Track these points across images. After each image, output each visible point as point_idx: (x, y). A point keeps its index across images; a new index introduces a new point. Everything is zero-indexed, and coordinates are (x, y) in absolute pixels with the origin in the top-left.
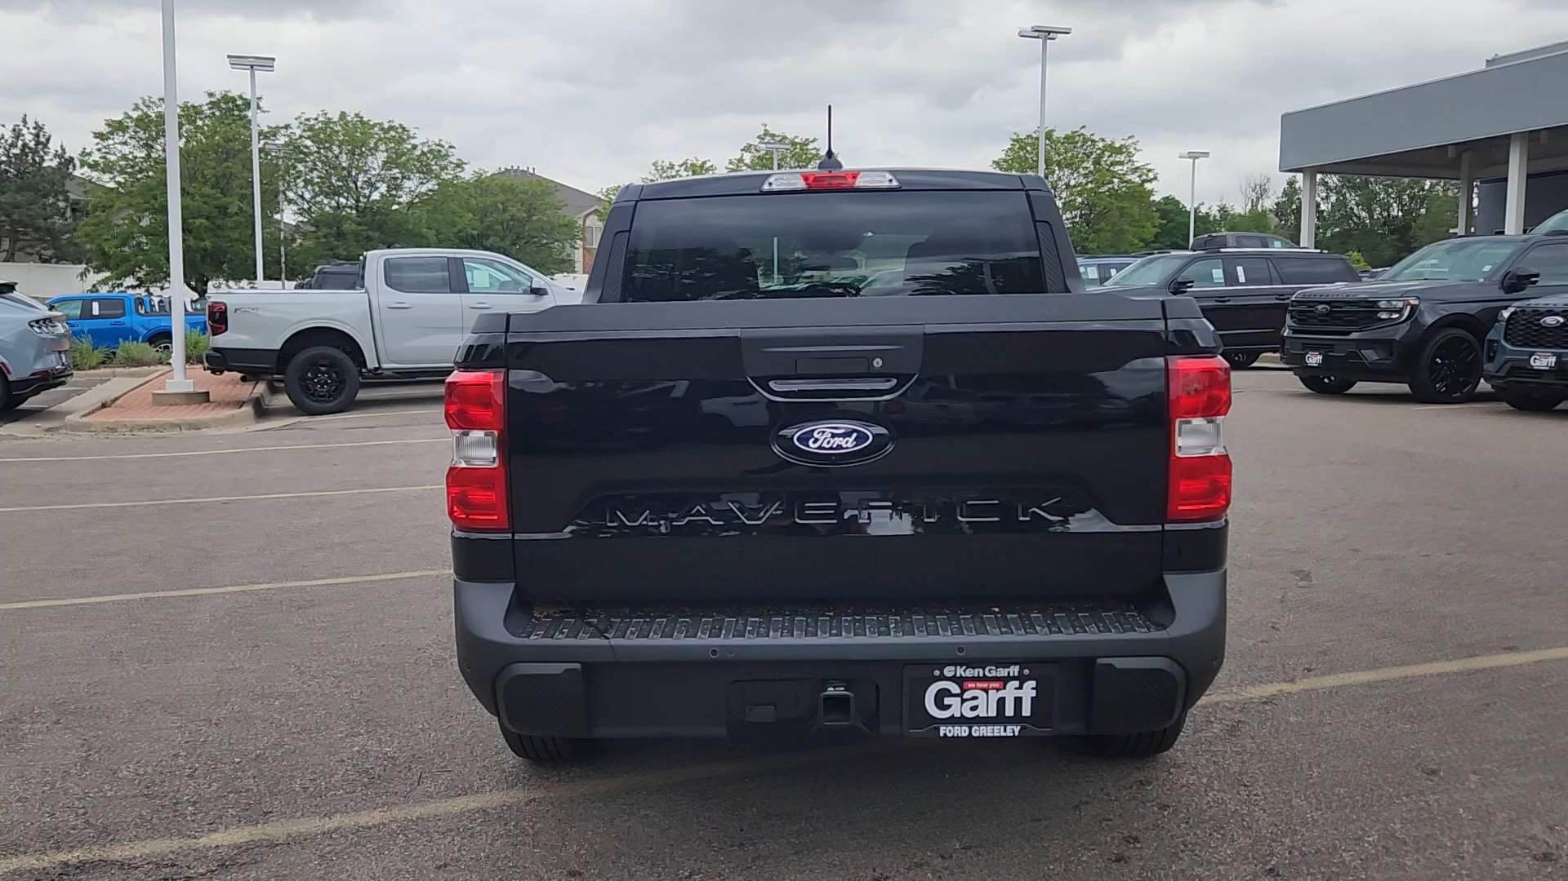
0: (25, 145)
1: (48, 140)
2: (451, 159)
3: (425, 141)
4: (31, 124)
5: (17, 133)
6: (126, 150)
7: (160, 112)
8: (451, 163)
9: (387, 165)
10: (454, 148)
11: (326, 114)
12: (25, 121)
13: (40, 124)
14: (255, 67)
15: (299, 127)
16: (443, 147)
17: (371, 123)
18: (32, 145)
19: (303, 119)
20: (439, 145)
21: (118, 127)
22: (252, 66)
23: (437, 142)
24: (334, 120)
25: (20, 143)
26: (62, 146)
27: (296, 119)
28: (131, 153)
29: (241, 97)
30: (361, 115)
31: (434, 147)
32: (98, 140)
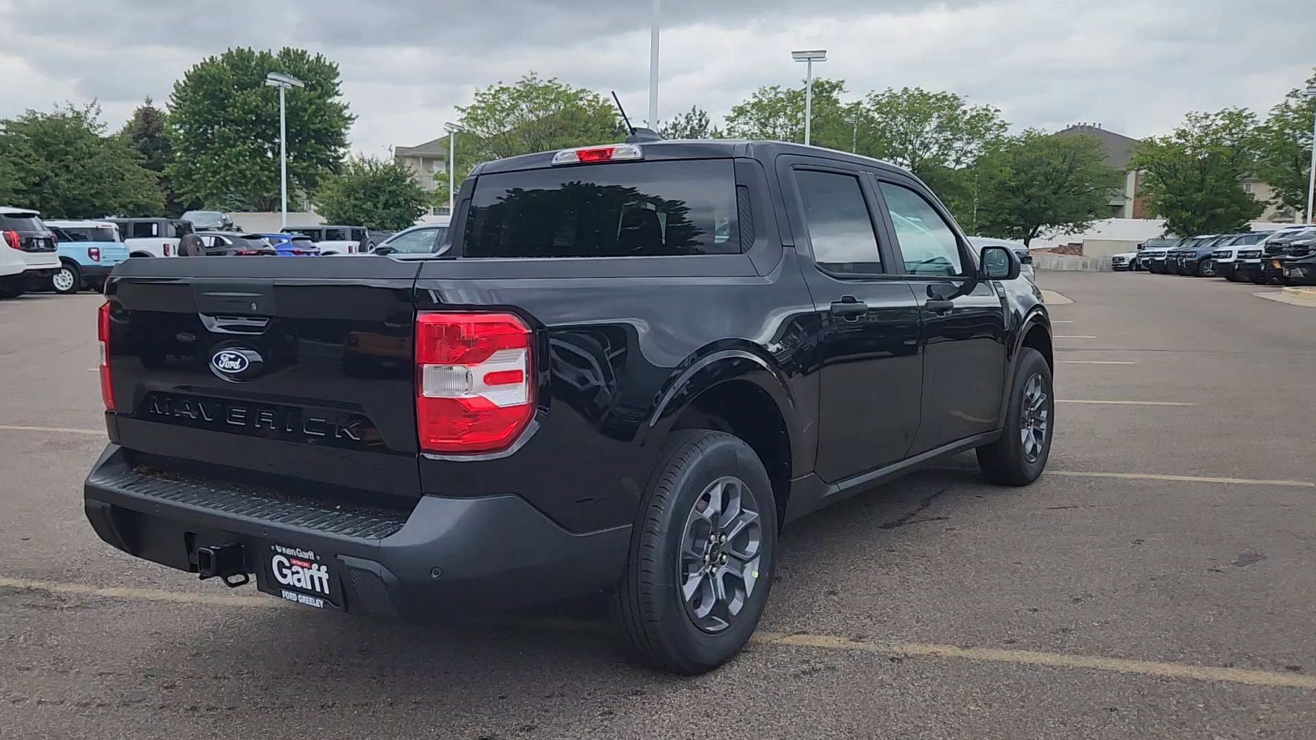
0: (692, 128)
1: (707, 123)
2: (994, 121)
3: (974, 107)
4: (698, 113)
5: (688, 119)
6: (746, 128)
7: (770, 98)
8: (995, 124)
9: (940, 128)
10: (999, 111)
11: (891, 90)
12: (694, 110)
13: (703, 112)
14: (812, 59)
15: (869, 103)
16: (990, 111)
17: (931, 95)
18: (697, 128)
19: (873, 96)
20: (986, 109)
21: (741, 111)
22: (809, 59)
23: (985, 107)
24: (898, 95)
25: (689, 127)
26: (715, 127)
27: (867, 96)
28: (750, 130)
29: (827, 82)
30: (921, 88)
31: (981, 112)
32: (728, 122)
